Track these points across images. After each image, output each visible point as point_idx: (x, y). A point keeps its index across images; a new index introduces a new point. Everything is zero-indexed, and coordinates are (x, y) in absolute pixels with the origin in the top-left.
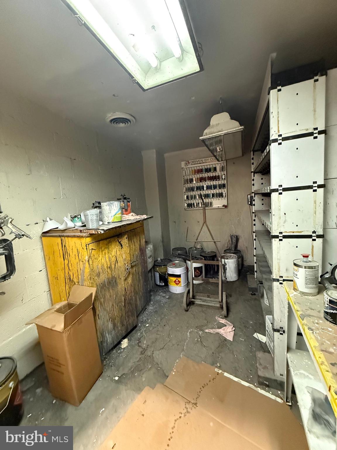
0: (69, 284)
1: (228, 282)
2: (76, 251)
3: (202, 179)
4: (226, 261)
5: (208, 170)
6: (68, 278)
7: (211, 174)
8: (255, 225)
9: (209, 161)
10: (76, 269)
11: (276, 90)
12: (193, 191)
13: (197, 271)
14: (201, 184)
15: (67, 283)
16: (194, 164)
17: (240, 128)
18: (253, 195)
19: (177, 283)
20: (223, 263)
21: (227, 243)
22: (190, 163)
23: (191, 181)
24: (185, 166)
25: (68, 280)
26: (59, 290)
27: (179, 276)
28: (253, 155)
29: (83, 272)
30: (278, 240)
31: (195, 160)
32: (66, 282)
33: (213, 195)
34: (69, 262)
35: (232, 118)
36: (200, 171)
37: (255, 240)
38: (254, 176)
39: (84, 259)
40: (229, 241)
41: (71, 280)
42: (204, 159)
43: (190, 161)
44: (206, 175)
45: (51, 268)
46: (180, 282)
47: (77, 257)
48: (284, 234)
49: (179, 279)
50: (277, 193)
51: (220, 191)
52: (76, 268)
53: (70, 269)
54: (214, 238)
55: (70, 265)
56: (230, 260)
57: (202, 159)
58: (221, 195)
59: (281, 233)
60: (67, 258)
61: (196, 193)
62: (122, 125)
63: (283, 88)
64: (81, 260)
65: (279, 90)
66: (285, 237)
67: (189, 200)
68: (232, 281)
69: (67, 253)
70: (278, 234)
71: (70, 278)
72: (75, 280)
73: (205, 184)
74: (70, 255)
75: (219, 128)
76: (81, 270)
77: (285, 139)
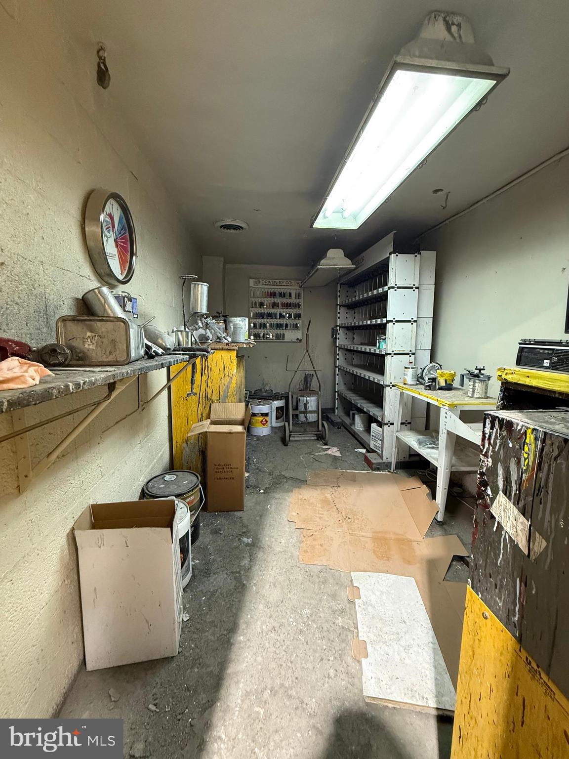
0: (204, 403)
1: (309, 422)
2: (222, 364)
3: (275, 305)
4: (308, 398)
5: (283, 295)
6: (204, 396)
7: (285, 300)
8: (338, 359)
9: (284, 284)
10: (217, 386)
11: (395, 255)
12: (263, 318)
13: (280, 411)
14: (272, 311)
15: (201, 402)
16: (266, 285)
17: (353, 266)
18: (338, 328)
19: (264, 423)
20: (305, 402)
21: (298, 384)
22: (261, 283)
23: (262, 305)
24: (255, 285)
25: (204, 399)
26: (186, 413)
27: (267, 415)
28: (340, 288)
29: (228, 387)
30: (390, 356)
31: (268, 280)
32: (199, 402)
33: (287, 326)
34: (209, 378)
35: (345, 256)
36: (272, 295)
37: (338, 375)
38: (340, 309)
39: (232, 373)
40: (301, 381)
41: (208, 399)
42: (278, 281)
43: (261, 280)
44: (279, 300)
45: (178, 387)
46: (267, 421)
47: (222, 372)
48: (395, 352)
49: (266, 418)
50: (392, 323)
51: (295, 322)
52: (219, 384)
53: (209, 386)
54: (315, 367)
55: (209, 381)
56: (312, 398)
57: (276, 281)
58: (296, 327)
59: (393, 351)
60: (207, 373)
61: (268, 322)
62: (232, 231)
63: (399, 255)
64: (227, 374)
65: (397, 255)
66: (395, 354)
67: (256, 328)
68: (313, 421)
69: (208, 367)
70: (391, 352)
71: (206, 397)
72: (214, 398)
73: (277, 311)
74: (213, 369)
75: (335, 262)
76: (225, 385)
77: (399, 288)
